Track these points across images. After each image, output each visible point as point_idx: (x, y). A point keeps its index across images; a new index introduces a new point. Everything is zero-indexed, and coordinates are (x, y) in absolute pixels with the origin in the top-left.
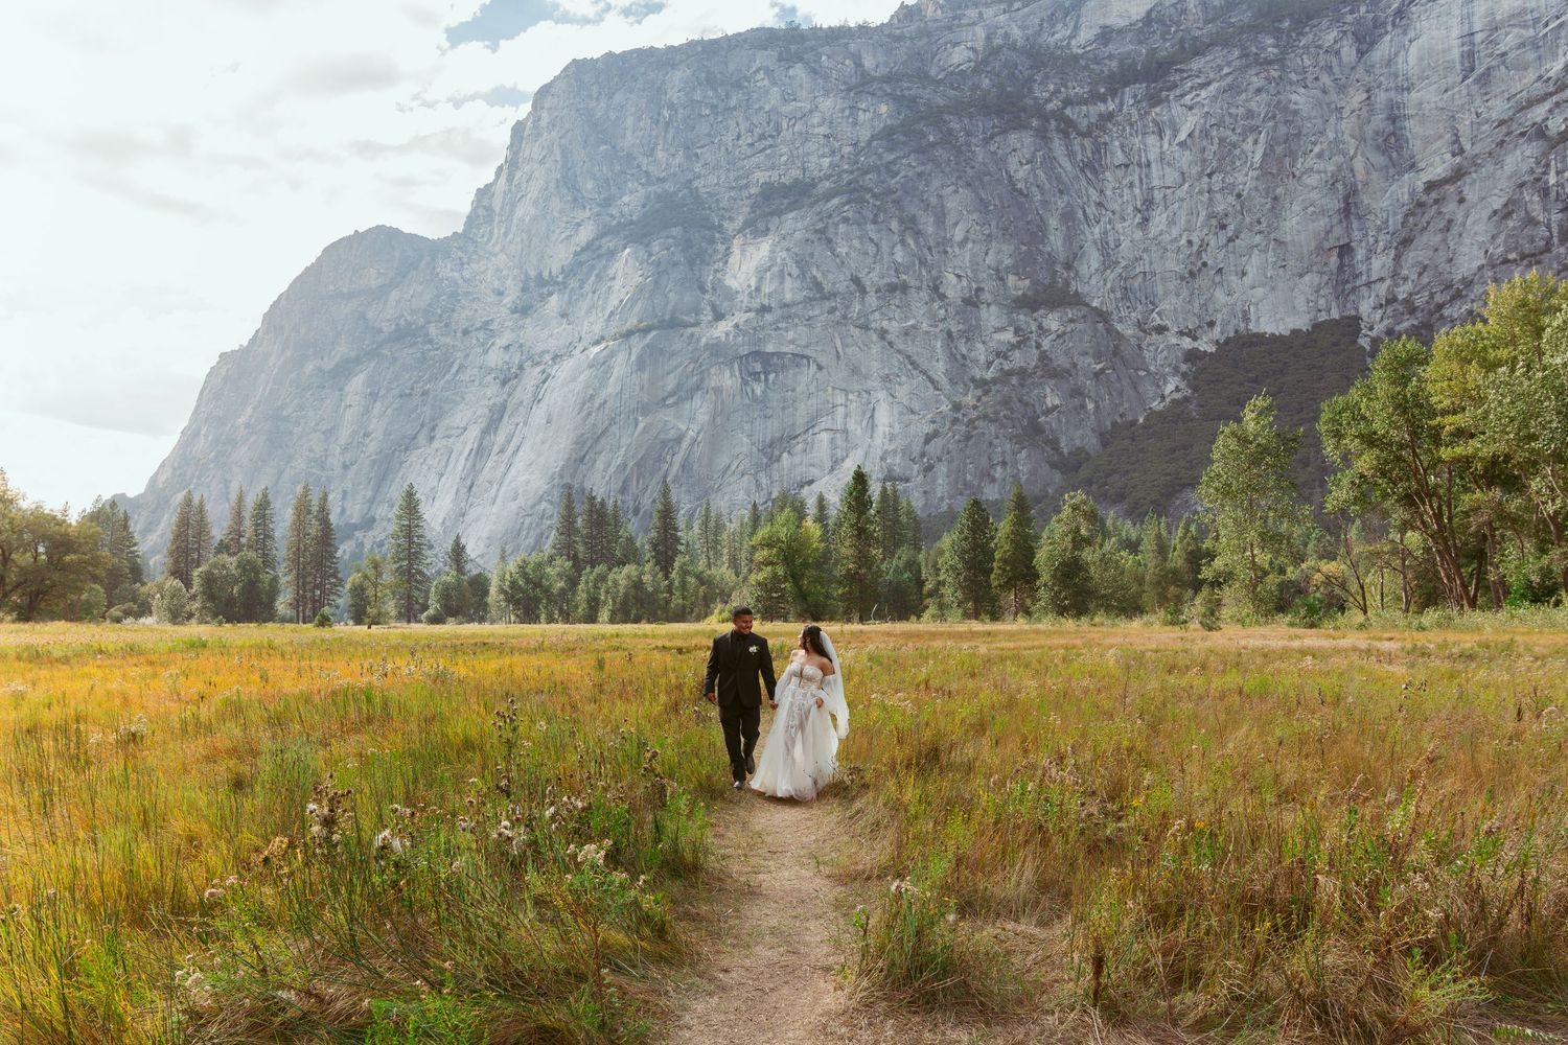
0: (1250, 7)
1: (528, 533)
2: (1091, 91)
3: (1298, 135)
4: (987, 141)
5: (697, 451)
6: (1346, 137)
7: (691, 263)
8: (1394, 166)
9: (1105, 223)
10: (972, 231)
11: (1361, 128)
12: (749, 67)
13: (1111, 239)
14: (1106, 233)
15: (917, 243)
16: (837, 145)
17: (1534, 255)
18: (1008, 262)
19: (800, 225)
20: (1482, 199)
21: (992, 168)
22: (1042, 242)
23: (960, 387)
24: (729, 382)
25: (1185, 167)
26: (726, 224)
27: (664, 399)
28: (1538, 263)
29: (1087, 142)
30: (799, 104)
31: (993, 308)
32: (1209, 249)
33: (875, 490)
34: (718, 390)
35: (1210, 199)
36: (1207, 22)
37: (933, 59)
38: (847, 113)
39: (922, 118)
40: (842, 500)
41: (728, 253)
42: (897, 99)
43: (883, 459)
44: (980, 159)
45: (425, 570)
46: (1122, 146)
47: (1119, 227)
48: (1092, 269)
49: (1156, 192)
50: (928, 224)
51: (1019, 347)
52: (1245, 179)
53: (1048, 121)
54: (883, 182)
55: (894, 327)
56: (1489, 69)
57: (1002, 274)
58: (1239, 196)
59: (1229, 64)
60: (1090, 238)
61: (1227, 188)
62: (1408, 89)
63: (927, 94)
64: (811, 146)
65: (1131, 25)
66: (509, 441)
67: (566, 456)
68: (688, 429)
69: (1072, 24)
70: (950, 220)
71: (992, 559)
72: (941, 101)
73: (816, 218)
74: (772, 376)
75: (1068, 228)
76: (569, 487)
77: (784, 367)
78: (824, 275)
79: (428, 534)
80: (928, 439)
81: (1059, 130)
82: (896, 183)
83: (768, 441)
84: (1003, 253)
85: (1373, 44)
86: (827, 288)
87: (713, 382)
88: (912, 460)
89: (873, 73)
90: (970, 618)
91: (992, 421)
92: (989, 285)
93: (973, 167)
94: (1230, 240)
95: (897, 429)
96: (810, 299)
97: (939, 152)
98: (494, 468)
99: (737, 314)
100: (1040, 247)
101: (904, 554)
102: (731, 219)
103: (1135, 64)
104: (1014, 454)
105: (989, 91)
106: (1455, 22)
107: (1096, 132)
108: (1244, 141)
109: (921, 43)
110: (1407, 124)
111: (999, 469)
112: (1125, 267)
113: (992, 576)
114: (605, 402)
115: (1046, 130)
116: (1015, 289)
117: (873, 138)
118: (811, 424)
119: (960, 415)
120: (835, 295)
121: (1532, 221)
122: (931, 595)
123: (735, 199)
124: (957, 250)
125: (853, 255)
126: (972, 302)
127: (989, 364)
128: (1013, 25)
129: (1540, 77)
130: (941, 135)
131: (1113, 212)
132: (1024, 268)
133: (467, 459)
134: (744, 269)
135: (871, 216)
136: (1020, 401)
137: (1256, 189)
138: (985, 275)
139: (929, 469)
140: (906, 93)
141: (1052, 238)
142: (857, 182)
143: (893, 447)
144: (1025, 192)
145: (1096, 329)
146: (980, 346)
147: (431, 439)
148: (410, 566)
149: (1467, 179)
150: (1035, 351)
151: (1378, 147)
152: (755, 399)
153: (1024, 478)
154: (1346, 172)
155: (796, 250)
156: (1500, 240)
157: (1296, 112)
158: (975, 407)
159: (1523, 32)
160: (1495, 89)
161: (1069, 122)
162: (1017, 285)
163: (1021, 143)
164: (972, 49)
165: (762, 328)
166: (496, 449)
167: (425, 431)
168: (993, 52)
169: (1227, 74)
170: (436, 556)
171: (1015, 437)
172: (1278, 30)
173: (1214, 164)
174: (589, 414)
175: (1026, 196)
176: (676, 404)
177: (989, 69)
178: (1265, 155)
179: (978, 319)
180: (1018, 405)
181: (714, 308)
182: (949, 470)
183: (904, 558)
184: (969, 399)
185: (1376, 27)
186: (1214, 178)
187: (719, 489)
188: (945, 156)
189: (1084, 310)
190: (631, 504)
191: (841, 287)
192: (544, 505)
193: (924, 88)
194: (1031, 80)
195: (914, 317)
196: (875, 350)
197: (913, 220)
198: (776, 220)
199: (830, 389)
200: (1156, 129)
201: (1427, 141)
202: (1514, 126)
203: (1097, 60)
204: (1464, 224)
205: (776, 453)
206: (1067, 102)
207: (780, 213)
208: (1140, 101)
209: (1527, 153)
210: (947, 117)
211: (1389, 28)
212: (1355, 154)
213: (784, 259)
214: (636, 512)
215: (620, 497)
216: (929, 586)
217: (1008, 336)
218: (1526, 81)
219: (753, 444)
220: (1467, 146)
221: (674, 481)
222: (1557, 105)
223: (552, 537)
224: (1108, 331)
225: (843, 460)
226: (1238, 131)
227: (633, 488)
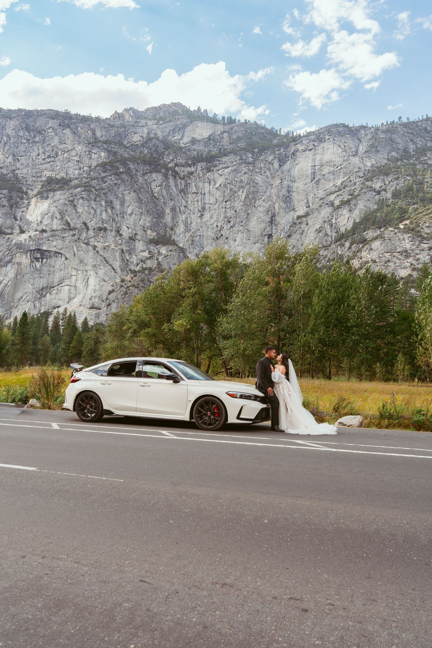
0: (245, 141)
2: (186, 162)
3: (257, 192)
4: (144, 175)
5: (7, 289)
6: (273, 195)
7: (11, 207)
8: (288, 208)
9: (187, 214)
10: (135, 210)
11: (278, 193)
12: (46, 126)
13: (189, 221)
14: (187, 218)
15: (112, 212)
16: (82, 166)
17: (327, 246)
18: (148, 224)
19: (62, 197)
20: (313, 225)
21: (145, 186)
22: (163, 218)
23: (125, 273)
24: (25, 261)
25: (217, 197)
26: (29, 192)
28: (328, 249)
29: (183, 182)
30: (67, 146)
31: (141, 242)
32: (224, 229)
34: (19, 264)
35: (226, 211)
36: (230, 144)
37: (125, 137)
38: (87, 153)
39: (118, 161)
41: (29, 204)
42: (109, 151)
43: (90, 299)
44: (140, 181)
46: (195, 186)
47: (192, 216)
48: (181, 232)
49: (207, 205)
50: (117, 204)
51: (150, 259)
52: (238, 205)
53: (168, 171)
54: (99, 184)
55: (99, 245)
56: (319, 179)
57: (146, 229)
58: (236, 211)
59: (236, 161)
60: (181, 219)
61: (232, 208)
62: (294, 182)
63: (121, 151)
64: (71, 164)
65: (203, 139)
69: (181, 135)
70: (126, 205)
72: (127, 156)
73: (70, 195)
74: (45, 260)
75: (173, 214)
77: (50, 256)
78: (71, 220)
80: (110, 293)
81: (173, 175)
82: (105, 186)
83: (41, 288)
84: (146, 221)
85: (284, 163)
86: (72, 225)
87: (17, 260)
88: (103, 301)
89: (100, 139)
91: (136, 287)
92: (140, 233)
93: (137, 185)
94: (231, 227)
95: (97, 287)
96: (64, 229)
97: (124, 176)
99: (31, 231)
100: (162, 220)
102: (32, 190)
103: (202, 155)
105: (146, 155)
106: (310, 160)
107: (186, 179)
108: (239, 191)
109: (121, 130)
110: (293, 194)
112: (193, 232)
115: (167, 174)
116: (150, 236)
117: (97, 166)
119: (123, 284)
120: (75, 229)
121: (327, 235)
123: (35, 182)
124: (128, 217)
125: (84, 213)
126: (132, 239)
127: (138, 264)
128: (159, 130)
129: (334, 185)
130: (125, 169)
131: (190, 210)
132: (154, 228)
134: (35, 212)
135: (94, 198)
136: (148, 280)
137: (242, 209)
138: (139, 229)
139: (109, 305)
140: (113, 149)
141: (166, 217)
142: (89, 183)
143: (95, 295)
144: (158, 198)
145: (179, 255)
146: (134, 257)
149: (309, 217)
150: (156, 261)
151: (283, 201)
152: (36, 269)
154: (272, 208)
155: (60, 207)
156: (317, 240)
157: (257, 183)
158: (130, 281)
159: (330, 168)
160: (321, 186)
161: (176, 173)
162: (151, 234)
163: (157, 178)
164: (141, 136)
165: (42, 239)
168: (150, 139)
169: (235, 165)
172: (253, 152)
173: (228, 198)
175: (158, 199)
177: (147, 146)
178: (245, 197)
179: (135, 246)
180: (147, 282)
181: (20, 227)
182: (117, 307)
184: (128, 278)
185: (285, 157)
186: (228, 203)
188: (126, 178)
189: (176, 247)
191: (78, 226)
193: (120, 149)
194: (163, 153)
195: (108, 242)
196: (91, 253)
197: (111, 202)
198: (52, 193)
199: (70, 268)
200: (208, 181)
201: (299, 201)
202: (325, 201)
203: (189, 150)
204: (307, 233)
205: (44, 293)
206: (176, 165)
207: (54, 191)
208: (203, 169)
209: (328, 211)
210: (128, 162)
211: (290, 159)
212: (276, 202)
213: (54, 211)
217: (146, 254)
218: (329, 185)
220: (311, 205)
222: (338, 196)
224: (184, 256)
225: (73, 298)
226: (237, 187)
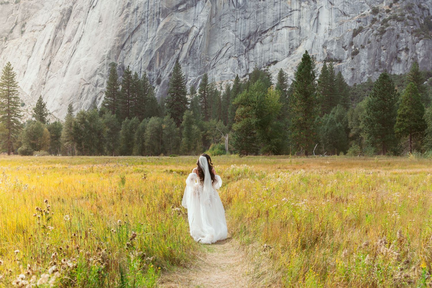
1: (87, 96)
27: (177, 6)
33: (318, 67)
40: (295, 74)
45: (19, 120)
66: (74, 34)
67: (112, 45)
68: (193, 26)
71: (395, 115)
76: (114, 65)
79: (21, 97)
90: (379, 154)
98: (64, 52)
101: (337, 110)
104: (414, 43)
111: (403, 53)
113: (395, 126)
114: (137, 8)
118: (276, 23)
122: (354, 138)
133: (46, 46)
147: (23, 32)
148: (9, 117)
153: (420, 60)
166: (65, 40)
167: (18, 27)
170: (27, 110)
171: (415, 31)
174: (127, 16)
176: (185, 9)
183: (337, 114)
187: (214, 67)
190: (155, 77)
192: (97, 77)
214: (159, 82)
215: (148, 72)
216: (352, 133)
219: (237, 36)
221: (185, 61)
223: (103, 99)
227: (157, 67)
